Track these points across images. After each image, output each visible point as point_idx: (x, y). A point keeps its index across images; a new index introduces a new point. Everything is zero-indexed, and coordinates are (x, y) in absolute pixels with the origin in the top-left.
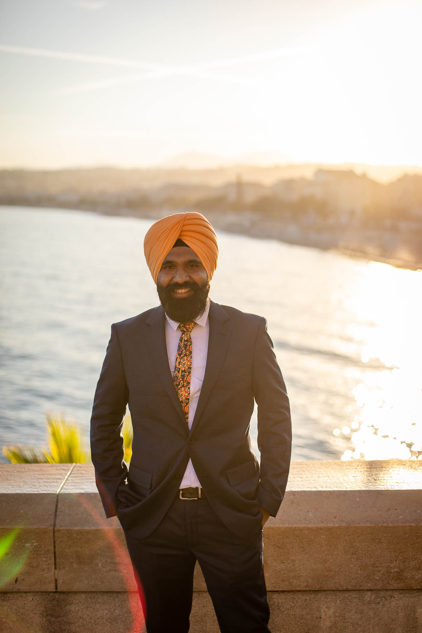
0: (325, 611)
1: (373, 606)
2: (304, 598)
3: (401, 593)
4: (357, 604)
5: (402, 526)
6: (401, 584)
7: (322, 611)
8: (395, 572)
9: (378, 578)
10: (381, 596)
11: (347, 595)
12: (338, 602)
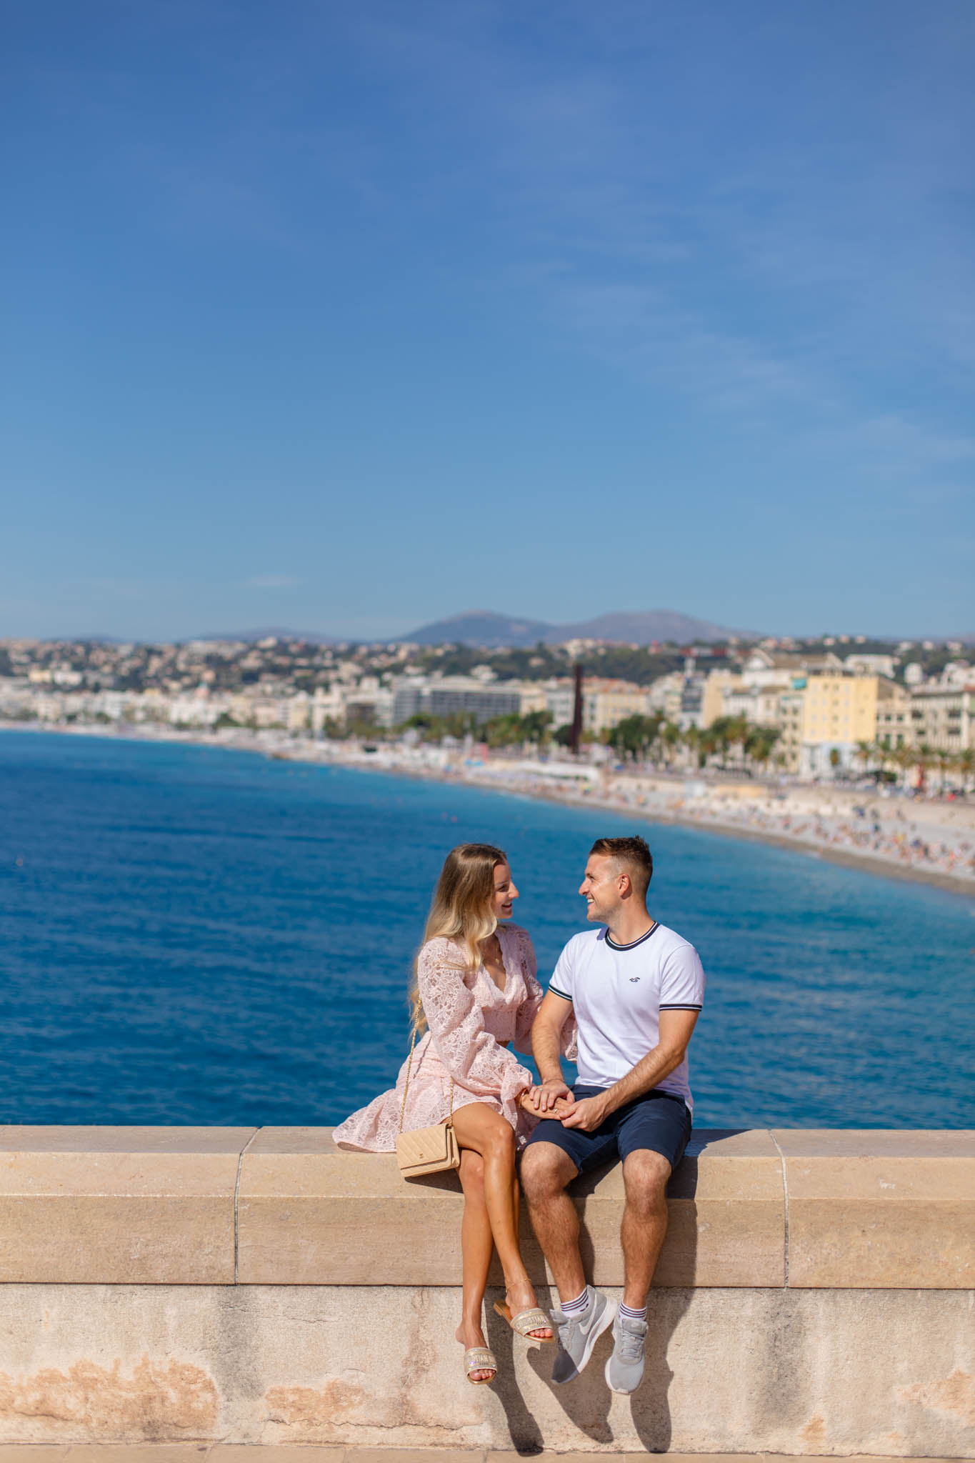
0: (46, 1312)
1: (109, 1305)
2: (20, 1293)
3: (146, 1289)
4: (88, 1303)
5: (144, 1198)
6: (143, 1276)
7: (43, 1311)
8: (135, 1259)
9: (114, 1267)
10: (119, 1292)
11: (75, 1290)
12: (64, 1299)
